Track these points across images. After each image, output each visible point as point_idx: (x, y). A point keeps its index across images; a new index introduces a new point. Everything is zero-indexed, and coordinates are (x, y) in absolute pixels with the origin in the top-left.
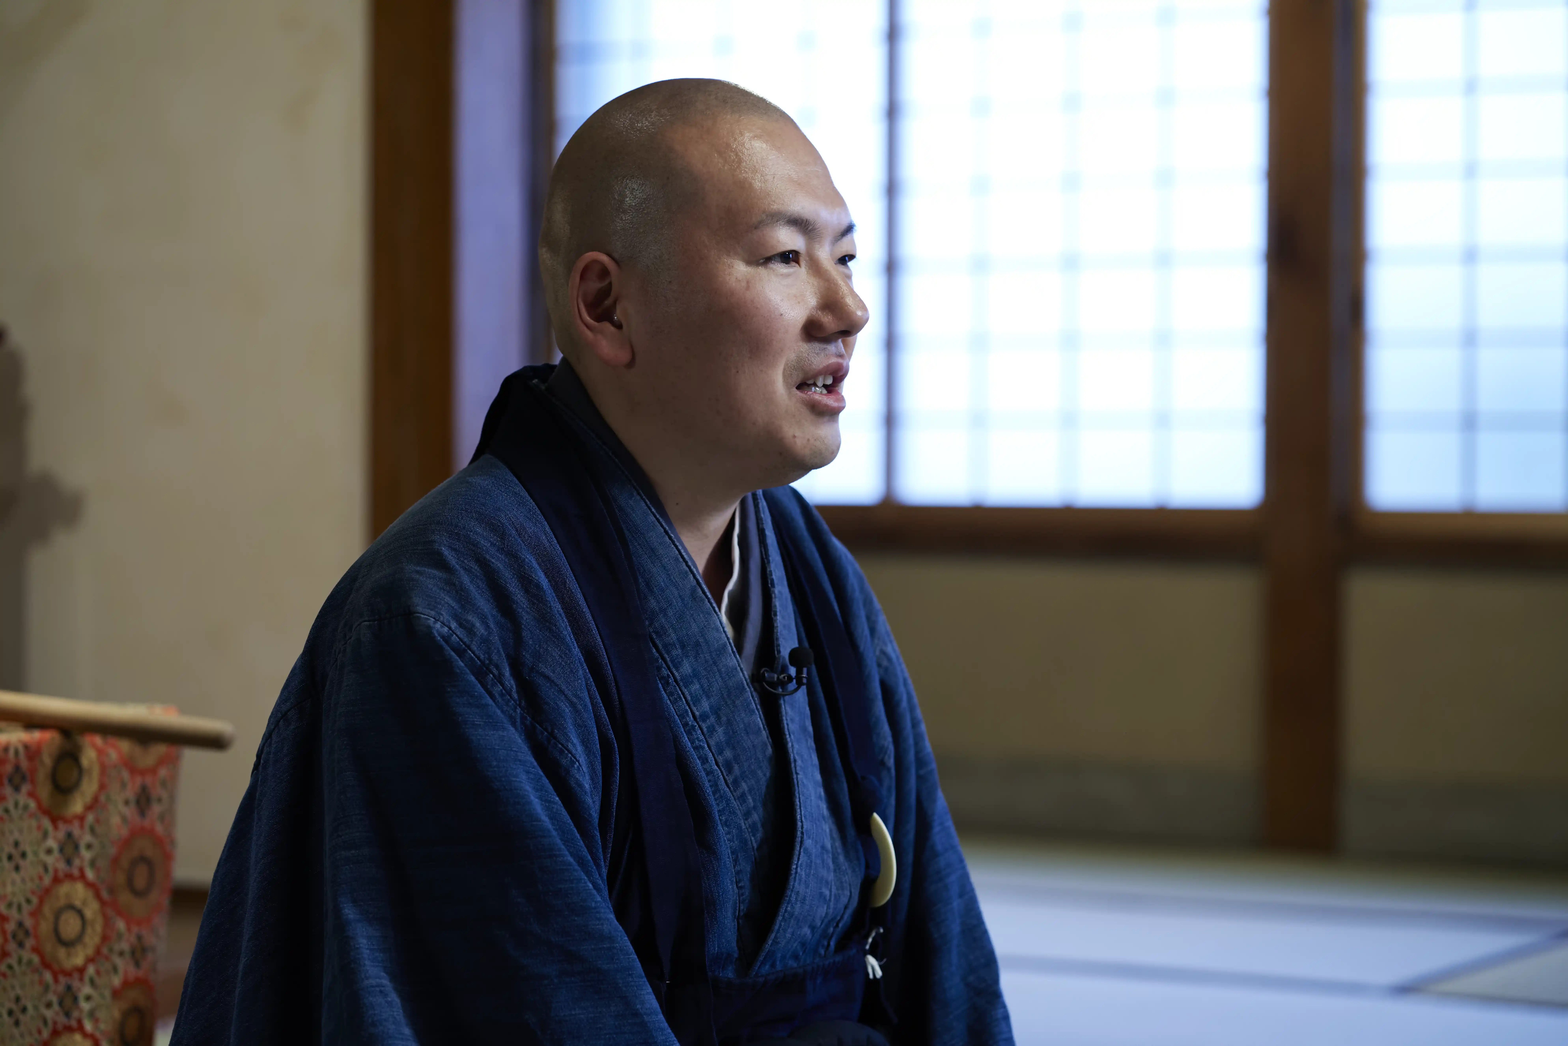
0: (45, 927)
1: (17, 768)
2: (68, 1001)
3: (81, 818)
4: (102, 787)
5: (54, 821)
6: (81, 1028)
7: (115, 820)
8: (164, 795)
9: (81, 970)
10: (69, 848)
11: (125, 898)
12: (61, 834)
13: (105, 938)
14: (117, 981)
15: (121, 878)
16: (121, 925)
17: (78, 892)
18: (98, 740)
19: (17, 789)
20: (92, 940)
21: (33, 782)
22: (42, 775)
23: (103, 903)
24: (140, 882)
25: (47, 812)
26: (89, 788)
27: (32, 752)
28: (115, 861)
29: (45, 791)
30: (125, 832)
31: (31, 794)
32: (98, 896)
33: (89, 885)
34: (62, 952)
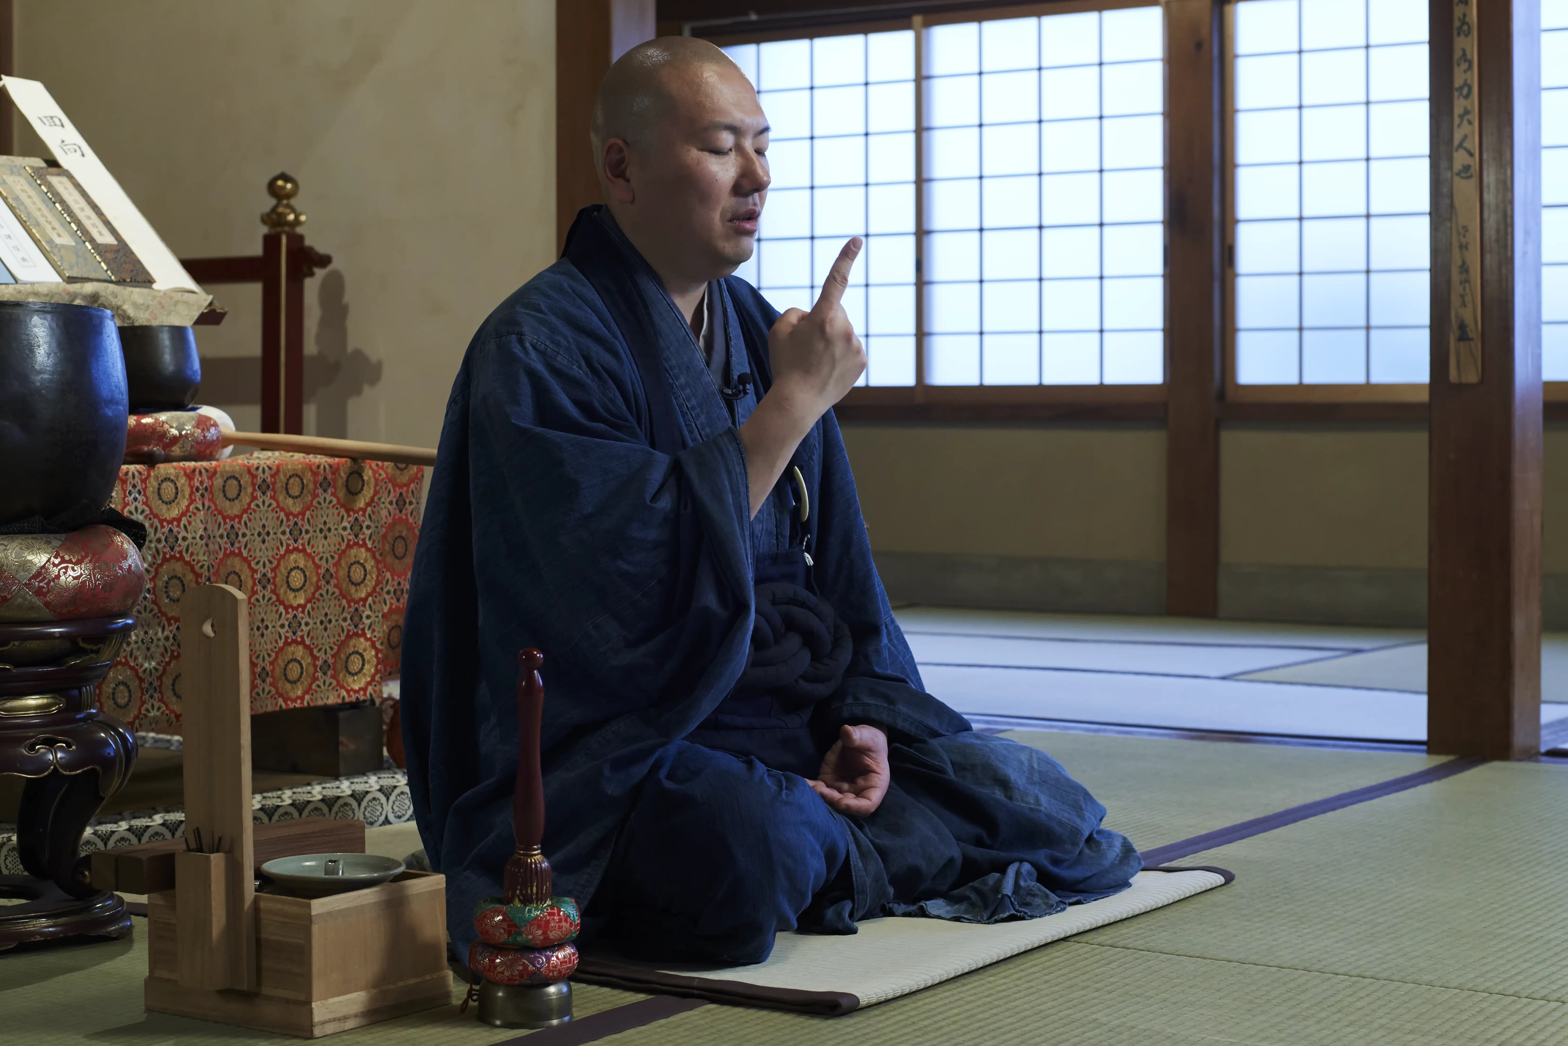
0: (342, 573)
1: (325, 478)
2: (356, 617)
3: (364, 510)
4: (376, 492)
5: (348, 511)
6: (364, 635)
7: (384, 513)
8: (414, 499)
9: (365, 600)
10: (356, 527)
11: (389, 559)
12: (351, 519)
13: (378, 583)
14: (386, 609)
15: (387, 547)
16: (388, 575)
17: (363, 554)
18: (373, 464)
19: (325, 491)
20: (370, 583)
21: (334, 487)
22: (340, 483)
23: (377, 562)
24: (400, 551)
25: (343, 506)
26: (368, 493)
27: (334, 470)
28: (384, 537)
29: (342, 494)
30: (390, 520)
31: (333, 494)
32: (374, 557)
33: (368, 550)
34: (353, 589)
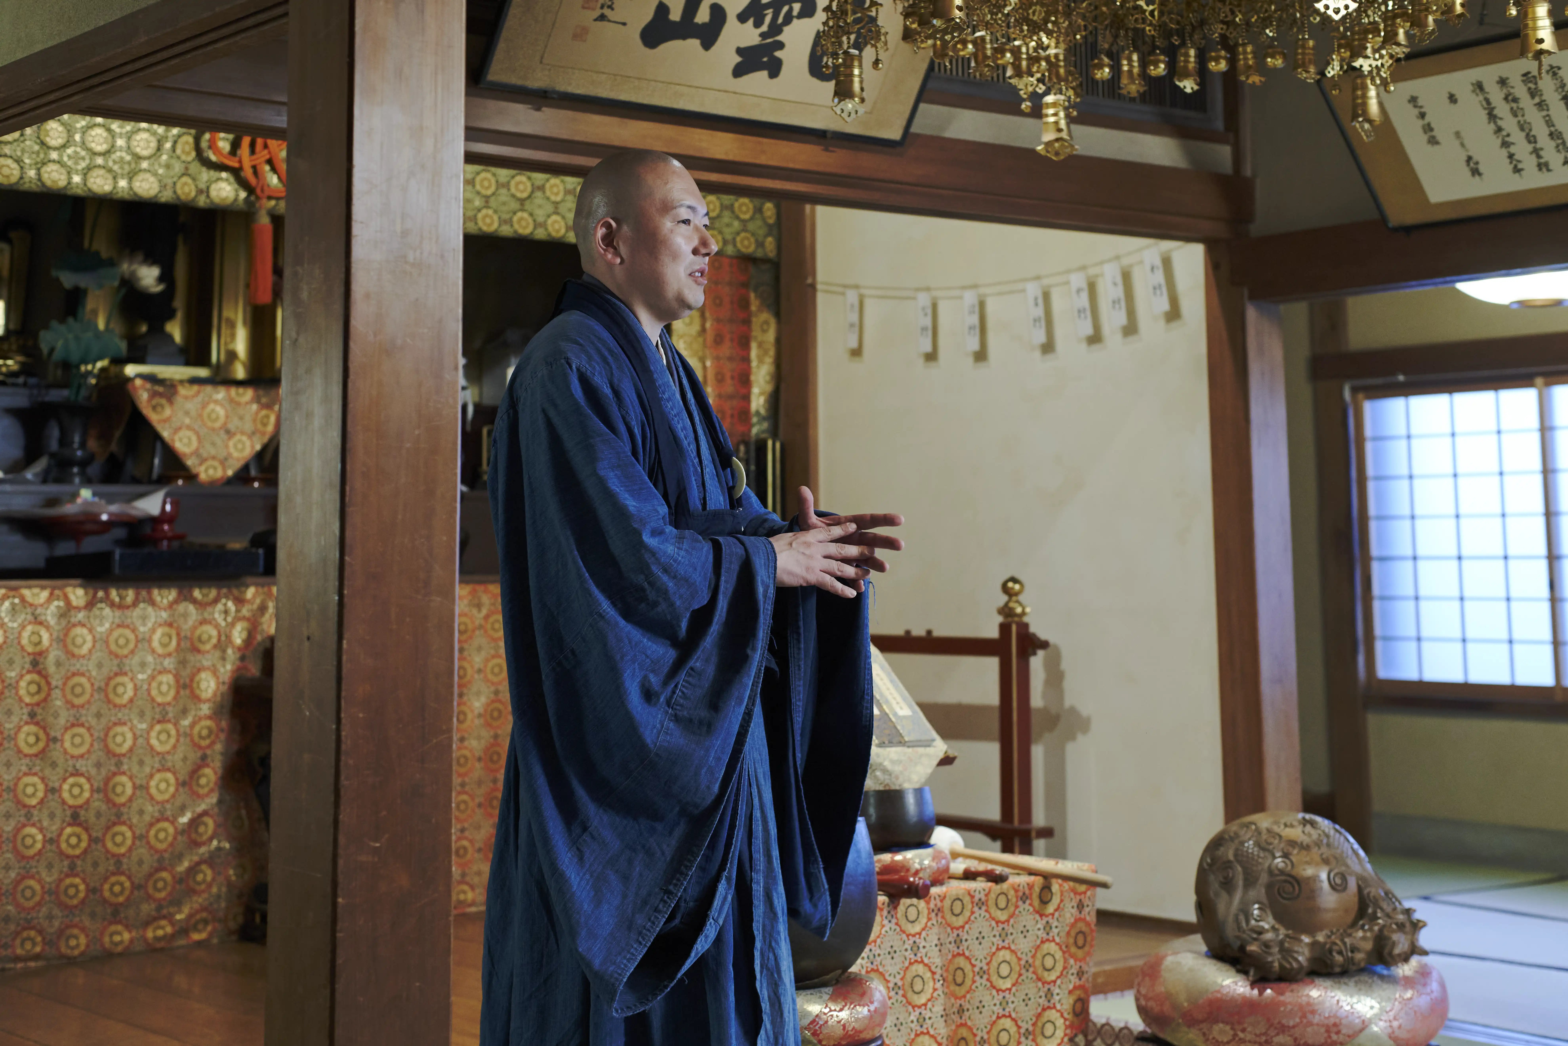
0: (1038, 963)
1: (1024, 894)
2: (1049, 994)
3: (1053, 915)
4: (1062, 901)
5: (1041, 916)
6: (1054, 1007)
7: (1068, 915)
8: (1090, 904)
9: (1055, 982)
10: (1048, 927)
11: (1073, 949)
12: (1044, 922)
13: (1065, 968)
14: (1071, 987)
15: (1071, 941)
16: (1072, 961)
17: (1052, 947)
18: (1060, 881)
19: (1024, 902)
20: (1059, 967)
21: (1031, 899)
22: (1035, 896)
23: (1064, 952)
24: (1080, 942)
25: (1037, 912)
26: (1056, 901)
27: (1031, 887)
28: (1068, 933)
29: (1036, 902)
30: (1072, 920)
31: (1030, 905)
32: (1061, 948)
33: (1057, 944)
34: (1046, 974)
